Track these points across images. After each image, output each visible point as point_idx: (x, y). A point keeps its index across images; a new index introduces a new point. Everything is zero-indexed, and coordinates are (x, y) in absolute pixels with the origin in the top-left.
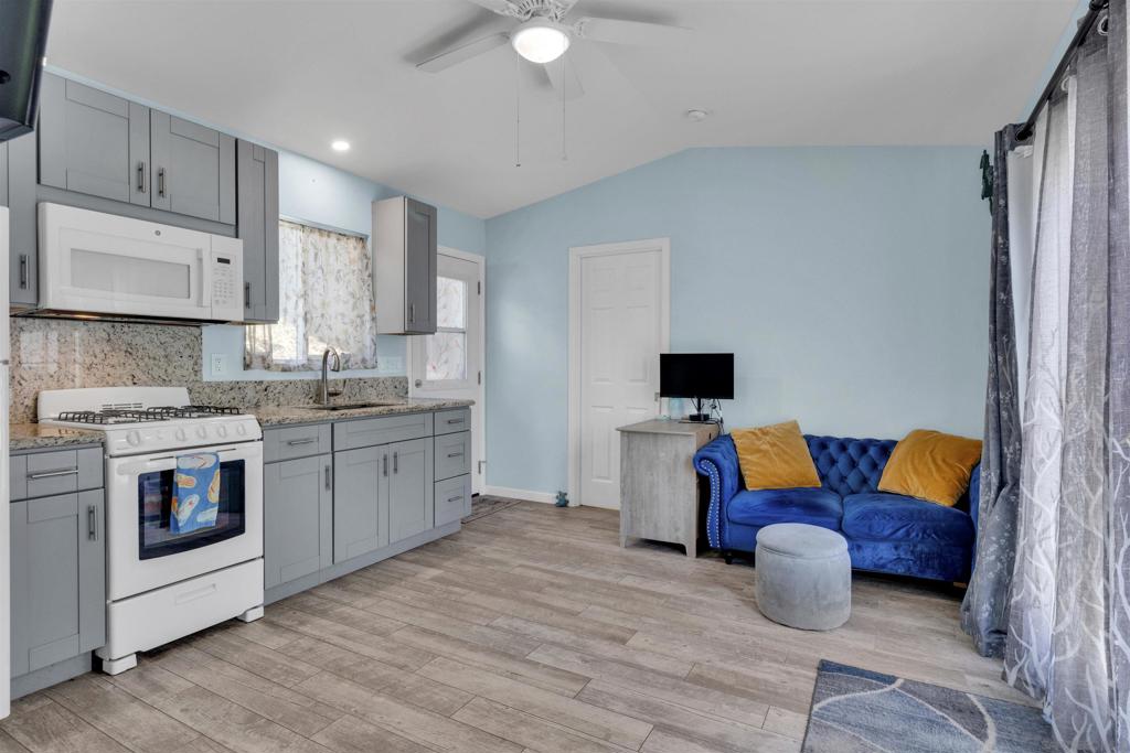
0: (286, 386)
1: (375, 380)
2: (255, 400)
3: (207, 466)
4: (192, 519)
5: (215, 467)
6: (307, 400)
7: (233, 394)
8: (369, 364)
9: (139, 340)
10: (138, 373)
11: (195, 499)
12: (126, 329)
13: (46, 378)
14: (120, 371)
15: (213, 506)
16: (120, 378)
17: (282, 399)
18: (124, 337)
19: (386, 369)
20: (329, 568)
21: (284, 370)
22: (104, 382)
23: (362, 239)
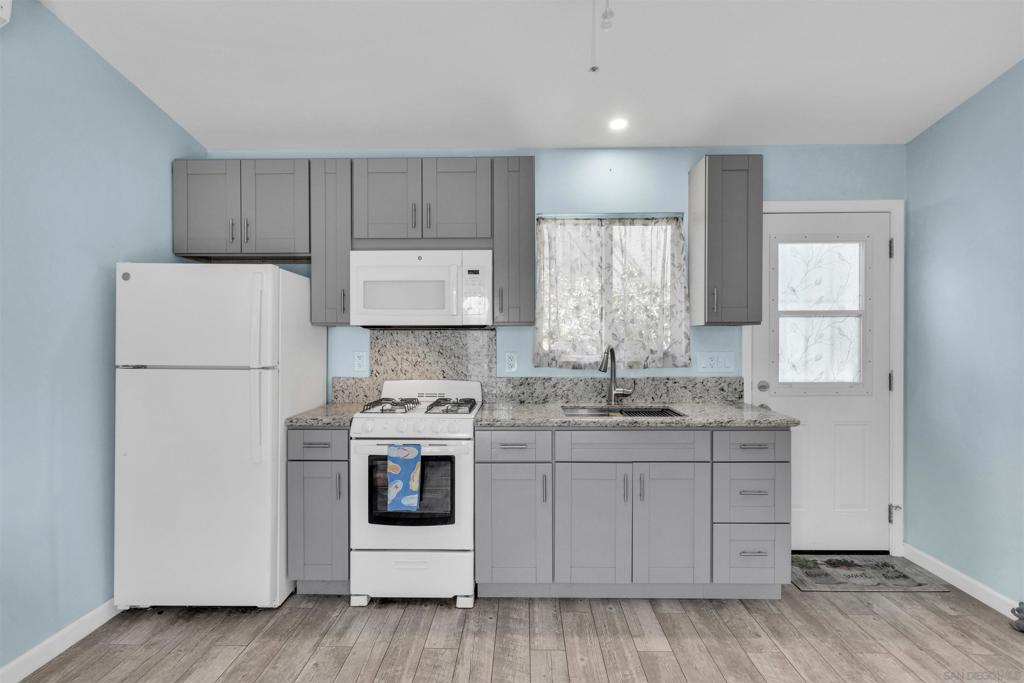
0: (576, 384)
1: (690, 380)
2: (543, 397)
3: (410, 457)
4: (397, 500)
5: (416, 459)
6: (599, 399)
7: (522, 388)
8: (681, 360)
9: (447, 343)
10: (446, 369)
11: (400, 484)
12: (439, 335)
13: (390, 372)
14: (434, 367)
15: (413, 493)
16: (435, 373)
17: (571, 397)
18: (438, 341)
19: (705, 367)
20: (550, 584)
21: (574, 368)
22: (424, 376)
23: (676, 219)
